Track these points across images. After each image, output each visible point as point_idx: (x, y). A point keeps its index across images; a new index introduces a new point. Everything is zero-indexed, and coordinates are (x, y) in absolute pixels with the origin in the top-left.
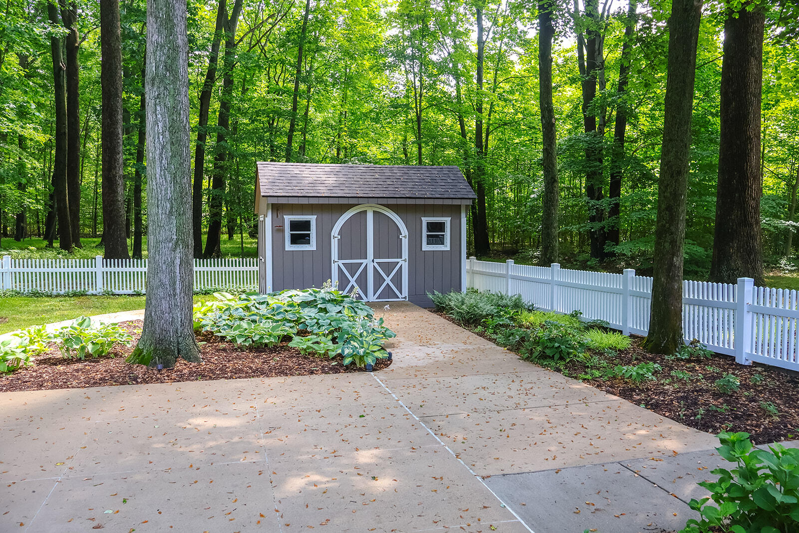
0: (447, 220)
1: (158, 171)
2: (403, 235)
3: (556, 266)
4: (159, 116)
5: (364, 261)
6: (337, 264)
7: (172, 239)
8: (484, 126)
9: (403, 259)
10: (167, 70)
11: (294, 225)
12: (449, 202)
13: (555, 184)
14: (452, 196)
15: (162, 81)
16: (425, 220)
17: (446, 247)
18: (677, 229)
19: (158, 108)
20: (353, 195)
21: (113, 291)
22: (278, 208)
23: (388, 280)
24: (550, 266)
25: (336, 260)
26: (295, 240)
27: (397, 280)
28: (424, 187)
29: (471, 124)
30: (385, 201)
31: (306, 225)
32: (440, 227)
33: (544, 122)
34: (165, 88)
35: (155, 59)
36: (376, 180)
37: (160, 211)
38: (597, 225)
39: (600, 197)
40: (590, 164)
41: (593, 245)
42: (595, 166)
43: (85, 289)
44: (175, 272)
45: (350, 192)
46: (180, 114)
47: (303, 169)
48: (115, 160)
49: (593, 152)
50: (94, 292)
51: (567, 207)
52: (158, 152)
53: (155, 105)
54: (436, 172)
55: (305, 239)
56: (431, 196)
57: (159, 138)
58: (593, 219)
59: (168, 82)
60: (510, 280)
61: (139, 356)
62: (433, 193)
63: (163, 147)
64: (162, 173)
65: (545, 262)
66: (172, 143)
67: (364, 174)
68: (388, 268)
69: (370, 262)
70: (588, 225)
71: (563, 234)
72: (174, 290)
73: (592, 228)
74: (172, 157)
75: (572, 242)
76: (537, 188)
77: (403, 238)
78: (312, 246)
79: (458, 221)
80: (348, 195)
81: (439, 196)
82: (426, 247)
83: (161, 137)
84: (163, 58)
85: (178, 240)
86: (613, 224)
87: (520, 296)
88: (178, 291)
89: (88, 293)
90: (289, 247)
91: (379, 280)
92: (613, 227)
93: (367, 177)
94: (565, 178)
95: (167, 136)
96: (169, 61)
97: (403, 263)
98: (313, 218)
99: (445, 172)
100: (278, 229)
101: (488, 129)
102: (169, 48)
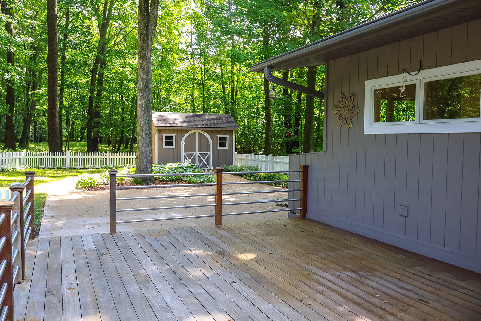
0: (227, 137)
1: (143, 120)
2: (210, 142)
3: (271, 155)
4: (143, 102)
5: (194, 153)
6: (183, 154)
7: (147, 143)
8: (235, 89)
9: (210, 152)
10: (146, 87)
11: (167, 138)
12: (229, 129)
13: (270, 122)
14: (230, 127)
15: (144, 90)
16: (219, 136)
17: (227, 147)
18: (310, 141)
19: (143, 99)
20: (191, 126)
21: (74, 167)
22: (160, 131)
23: (204, 161)
24: (269, 155)
25: (183, 152)
26: (167, 144)
27: (208, 161)
28: (218, 123)
29: (228, 87)
30: (203, 129)
31: (171, 138)
32: (225, 139)
33: (266, 96)
34: (145, 93)
35: (142, 83)
36: (199, 120)
37: (144, 134)
38: (289, 139)
39: (290, 127)
40: (286, 111)
41: (287, 149)
42: (288, 112)
43: (60, 166)
44: (148, 154)
45: (190, 125)
46: (150, 101)
47: (169, 114)
48: (55, 104)
49: (287, 106)
50: (65, 167)
51: (275, 130)
52: (143, 114)
53: (142, 98)
54: (223, 117)
55: (171, 144)
56: (221, 127)
57: (143, 109)
58: (287, 137)
59: (146, 91)
60: (252, 161)
61: (136, 181)
62: (222, 125)
63: (145, 112)
64: (144, 121)
65: (266, 153)
66: (147, 111)
67: (194, 117)
68: (204, 156)
69: (197, 153)
70: (284, 139)
71: (274, 143)
72: (148, 159)
73: (286, 141)
74: (147, 115)
75: (278, 147)
76: (261, 121)
77: (210, 144)
78: (174, 147)
79: (232, 137)
80: (189, 126)
81: (225, 127)
82: (219, 148)
83: (144, 109)
84: (144, 83)
85: (149, 143)
86: (295, 139)
87: (257, 166)
88: (149, 160)
89: (62, 168)
90: (164, 147)
91: (200, 161)
92: (295, 140)
93: (195, 118)
94: (275, 117)
95: (146, 108)
96: (146, 84)
97: (210, 154)
98: (174, 136)
99: (226, 117)
100: (160, 140)
101: (236, 90)
102: (147, 79)
